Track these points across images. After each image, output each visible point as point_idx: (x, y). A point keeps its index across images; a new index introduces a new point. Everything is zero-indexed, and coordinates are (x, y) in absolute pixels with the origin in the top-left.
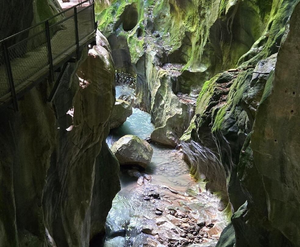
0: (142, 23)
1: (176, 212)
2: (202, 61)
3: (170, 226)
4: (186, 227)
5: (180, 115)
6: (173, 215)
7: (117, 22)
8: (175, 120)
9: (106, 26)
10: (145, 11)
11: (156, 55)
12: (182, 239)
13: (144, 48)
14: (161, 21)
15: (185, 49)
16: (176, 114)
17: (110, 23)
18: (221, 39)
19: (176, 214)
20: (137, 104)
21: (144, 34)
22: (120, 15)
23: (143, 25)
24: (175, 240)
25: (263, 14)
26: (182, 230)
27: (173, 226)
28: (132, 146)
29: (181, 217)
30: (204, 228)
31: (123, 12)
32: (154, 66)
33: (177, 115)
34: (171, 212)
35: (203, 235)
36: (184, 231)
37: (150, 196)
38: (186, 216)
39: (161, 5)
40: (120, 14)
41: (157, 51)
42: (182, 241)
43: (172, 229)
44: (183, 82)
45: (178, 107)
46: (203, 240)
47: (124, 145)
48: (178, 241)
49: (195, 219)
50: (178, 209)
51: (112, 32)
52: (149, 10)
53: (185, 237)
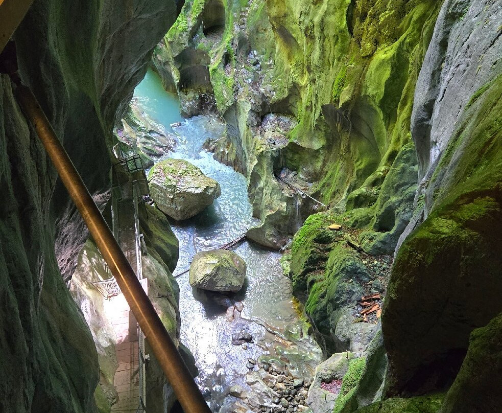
0: (230, 45)
1: (270, 365)
2: (314, 133)
3: (262, 387)
4: (281, 389)
5: (283, 212)
6: (267, 370)
7: (193, 28)
8: (278, 217)
9: (177, 34)
10: (235, 19)
11: (251, 110)
12: (274, 405)
13: (234, 92)
14: (261, 36)
15: (293, 100)
16: (279, 210)
17: (182, 31)
18: (338, 120)
19: (270, 369)
20: (229, 160)
21: (234, 62)
22: (198, 15)
23: (233, 49)
24: (266, 407)
25: (387, 121)
26: (275, 393)
27: (266, 388)
28: (217, 274)
29: (275, 374)
30: (301, 389)
31: (202, 10)
32: (248, 128)
33: (279, 212)
34: (265, 366)
35: (298, 401)
36: (278, 395)
37: (241, 339)
38: (282, 372)
39: (259, 12)
40: (197, 13)
41: (253, 101)
42: (275, 408)
43: (264, 392)
44: (290, 156)
45: (281, 200)
46: (298, 408)
47: (207, 275)
48: (270, 408)
49: (292, 376)
50: (273, 362)
51: (187, 45)
52: (241, 16)
53: (277, 403)
